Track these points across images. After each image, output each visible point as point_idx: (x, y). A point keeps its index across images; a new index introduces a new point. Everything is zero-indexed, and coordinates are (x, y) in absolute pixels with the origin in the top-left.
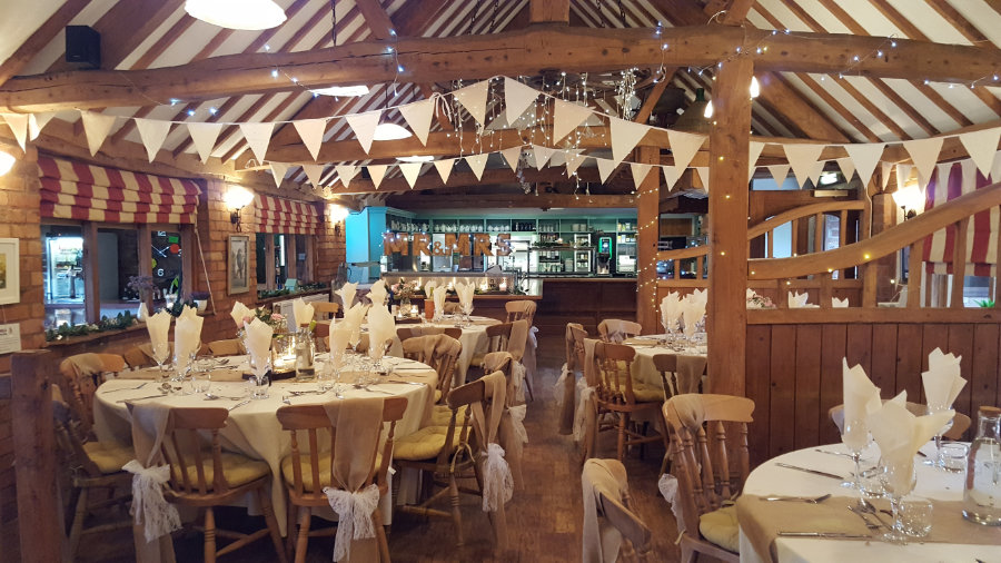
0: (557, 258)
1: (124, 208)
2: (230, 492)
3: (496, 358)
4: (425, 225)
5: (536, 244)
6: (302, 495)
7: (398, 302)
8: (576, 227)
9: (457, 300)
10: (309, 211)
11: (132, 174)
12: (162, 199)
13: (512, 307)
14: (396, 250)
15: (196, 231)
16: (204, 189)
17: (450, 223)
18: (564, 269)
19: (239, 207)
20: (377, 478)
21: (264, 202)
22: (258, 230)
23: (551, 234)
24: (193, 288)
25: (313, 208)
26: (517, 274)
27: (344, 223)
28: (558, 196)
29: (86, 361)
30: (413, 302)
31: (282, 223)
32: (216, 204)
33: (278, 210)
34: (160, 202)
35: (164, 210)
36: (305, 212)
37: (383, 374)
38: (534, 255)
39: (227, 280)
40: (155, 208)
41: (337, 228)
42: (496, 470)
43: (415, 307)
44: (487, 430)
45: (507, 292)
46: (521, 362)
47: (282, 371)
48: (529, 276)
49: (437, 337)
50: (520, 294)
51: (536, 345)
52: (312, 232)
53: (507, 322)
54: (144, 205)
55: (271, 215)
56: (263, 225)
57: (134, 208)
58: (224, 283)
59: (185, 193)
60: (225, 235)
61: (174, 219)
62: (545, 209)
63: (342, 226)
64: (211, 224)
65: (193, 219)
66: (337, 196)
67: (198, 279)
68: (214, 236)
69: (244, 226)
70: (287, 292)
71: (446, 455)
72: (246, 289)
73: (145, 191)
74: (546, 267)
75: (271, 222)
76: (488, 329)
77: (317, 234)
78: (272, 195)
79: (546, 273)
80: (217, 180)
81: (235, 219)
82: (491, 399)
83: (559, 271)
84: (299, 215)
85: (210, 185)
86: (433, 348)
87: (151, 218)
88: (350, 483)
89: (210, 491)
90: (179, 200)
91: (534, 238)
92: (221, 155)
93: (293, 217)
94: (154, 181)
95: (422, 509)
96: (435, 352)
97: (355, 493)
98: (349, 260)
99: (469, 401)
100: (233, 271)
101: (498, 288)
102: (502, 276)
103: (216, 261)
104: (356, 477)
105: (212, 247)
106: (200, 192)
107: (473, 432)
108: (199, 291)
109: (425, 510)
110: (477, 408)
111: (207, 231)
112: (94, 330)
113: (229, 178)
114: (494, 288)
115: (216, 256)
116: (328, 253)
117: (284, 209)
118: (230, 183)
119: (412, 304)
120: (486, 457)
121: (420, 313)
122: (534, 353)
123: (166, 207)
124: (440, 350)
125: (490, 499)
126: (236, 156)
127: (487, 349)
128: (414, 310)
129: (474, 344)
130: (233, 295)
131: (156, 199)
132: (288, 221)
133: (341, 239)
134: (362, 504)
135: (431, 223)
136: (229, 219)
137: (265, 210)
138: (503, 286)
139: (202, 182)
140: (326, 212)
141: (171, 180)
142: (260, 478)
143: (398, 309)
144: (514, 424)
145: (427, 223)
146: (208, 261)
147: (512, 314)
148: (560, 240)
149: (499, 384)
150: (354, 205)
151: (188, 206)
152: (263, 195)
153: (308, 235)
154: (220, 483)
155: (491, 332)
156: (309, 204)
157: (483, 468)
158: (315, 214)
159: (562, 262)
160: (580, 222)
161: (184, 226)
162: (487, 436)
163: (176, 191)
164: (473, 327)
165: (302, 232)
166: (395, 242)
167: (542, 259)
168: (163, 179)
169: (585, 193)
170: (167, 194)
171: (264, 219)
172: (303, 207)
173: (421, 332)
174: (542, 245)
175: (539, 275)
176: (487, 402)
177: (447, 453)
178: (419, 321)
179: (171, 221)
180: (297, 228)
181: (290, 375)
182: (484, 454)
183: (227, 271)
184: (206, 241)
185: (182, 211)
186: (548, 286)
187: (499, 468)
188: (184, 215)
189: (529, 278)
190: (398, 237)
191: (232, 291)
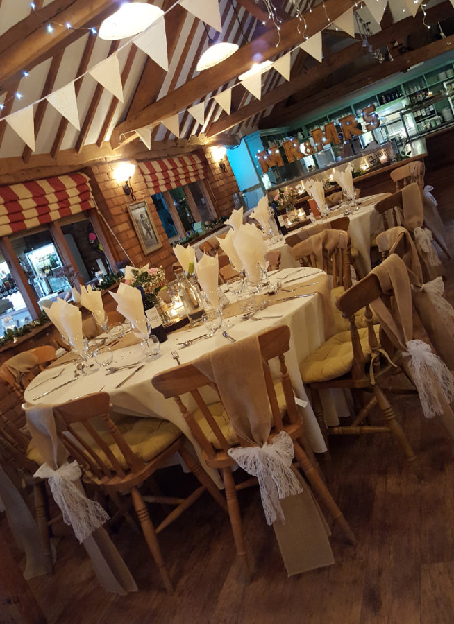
0: (433, 112)
1: (26, 216)
2: (148, 466)
3: (388, 236)
4: (299, 134)
5: (407, 107)
6: (215, 456)
7: (283, 212)
8: (442, 75)
9: (340, 189)
10: (192, 159)
11: (22, 185)
12: (57, 196)
13: (397, 175)
14: (273, 164)
15: (99, 212)
16: (91, 175)
17: (320, 122)
18: (443, 120)
19: (128, 180)
20: (287, 418)
21: (150, 167)
22: (153, 192)
23: (420, 92)
24: (116, 261)
25: (195, 156)
26: (396, 143)
27: (227, 159)
28: (414, 53)
29: (20, 361)
30: (298, 206)
31: (173, 179)
32: (108, 185)
33: (165, 170)
34: (57, 200)
35: (64, 205)
36: (188, 163)
37: (272, 294)
38: (410, 120)
39: (140, 244)
40: (54, 207)
41: (222, 166)
42: (426, 368)
43: (300, 210)
44: (399, 327)
45: (389, 162)
46: (424, 226)
47: (178, 320)
48: (410, 140)
49: (321, 234)
50: (402, 159)
51: (435, 202)
52: (202, 177)
53: (398, 191)
54: (42, 207)
55: (160, 176)
56: (156, 187)
57: (35, 213)
58: (139, 246)
59: (75, 185)
60: (124, 207)
61: (76, 209)
62: (405, 71)
63: (226, 163)
64: (108, 202)
65: (92, 204)
66: (213, 138)
67: (117, 252)
68: (115, 211)
69: (139, 194)
70: (197, 235)
71: (359, 368)
72: (160, 245)
73: (39, 196)
74: (424, 126)
75: (162, 182)
76: (377, 207)
77: (207, 178)
78: (155, 159)
79: (427, 130)
80: (100, 164)
81: (127, 190)
82: (391, 291)
83: (439, 123)
84: (184, 167)
85: (95, 170)
86: (321, 247)
87: (55, 215)
88: (256, 437)
89: (127, 471)
90: (73, 193)
91: (404, 102)
92: (95, 141)
93: (180, 171)
94: (45, 185)
95: (354, 429)
96: (324, 250)
97: (264, 446)
98: (242, 189)
99: (365, 302)
100: (143, 235)
101: (379, 162)
102: (380, 148)
103: (124, 231)
104: (259, 429)
105: (117, 221)
106: (88, 179)
107: (382, 332)
108: (120, 260)
109: (358, 429)
110: (378, 308)
111: (107, 209)
112: (36, 326)
113: (110, 158)
114: (376, 163)
115: (123, 227)
116: (221, 190)
117: (170, 167)
118: (112, 162)
119: (297, 209)
120: (410, 357)
121: (308, 214)
122: (436, 212)
123: (64, 202)
124: (328, 246)
125: (430, 402)
126: (108, 137)
127: (383, 226)
128: (301, 214)
129: (368, 225)
130: (148, 255)
131: (52, 198)
132: (177, 175)
133: (229, 174)
134: (276, 457)
135: (305, 130)
136: (123, 193)
137: (153, 173)
138: (383, 158)
139: (87, 169)
140: (208, 156)
141: (59, 178)
142: (176, 441)
143: (285, 218)
144: (433, 301)
145: (300, 130)
146: (118, 234)
147: (401, 182)
148: (430, 93)
149: (396, 270)
150: (231, 141)
151: (83, 194)
152: (147, 162)
153: (199, 180)
154: (134, 462)
155: (381, 208)
156: (190, 155)
157: (410, 369)
158: (198, 161)
159: (439, 114)
160: (445, 69)
161: (88, 212)
162: (401, 333)
163: (67, 186)
164: (363, 208)
165: (193, 180)
166: (269, 157)
167: (417, 120)
168: (52, 179)
169: (440, 37)
170: (60, 191)
171: (155, 181)
172: (186, 159)
173: (307, 234)
174: (413, 107)
175: (419, 135)
176: (387, 296)
177: (361, 365)
178: (309, 222)
179: (73, 212)
180: (187, 178)
181: (184, 322)
182: (404, 354)
183: (137, 236)
184: (110, 218)
185: (80, 200)
186: (431, 141)
187: (430, 364)
188: (84, 202)
189: (410, 142)
190: (270, 152)
191: (148, 251)
